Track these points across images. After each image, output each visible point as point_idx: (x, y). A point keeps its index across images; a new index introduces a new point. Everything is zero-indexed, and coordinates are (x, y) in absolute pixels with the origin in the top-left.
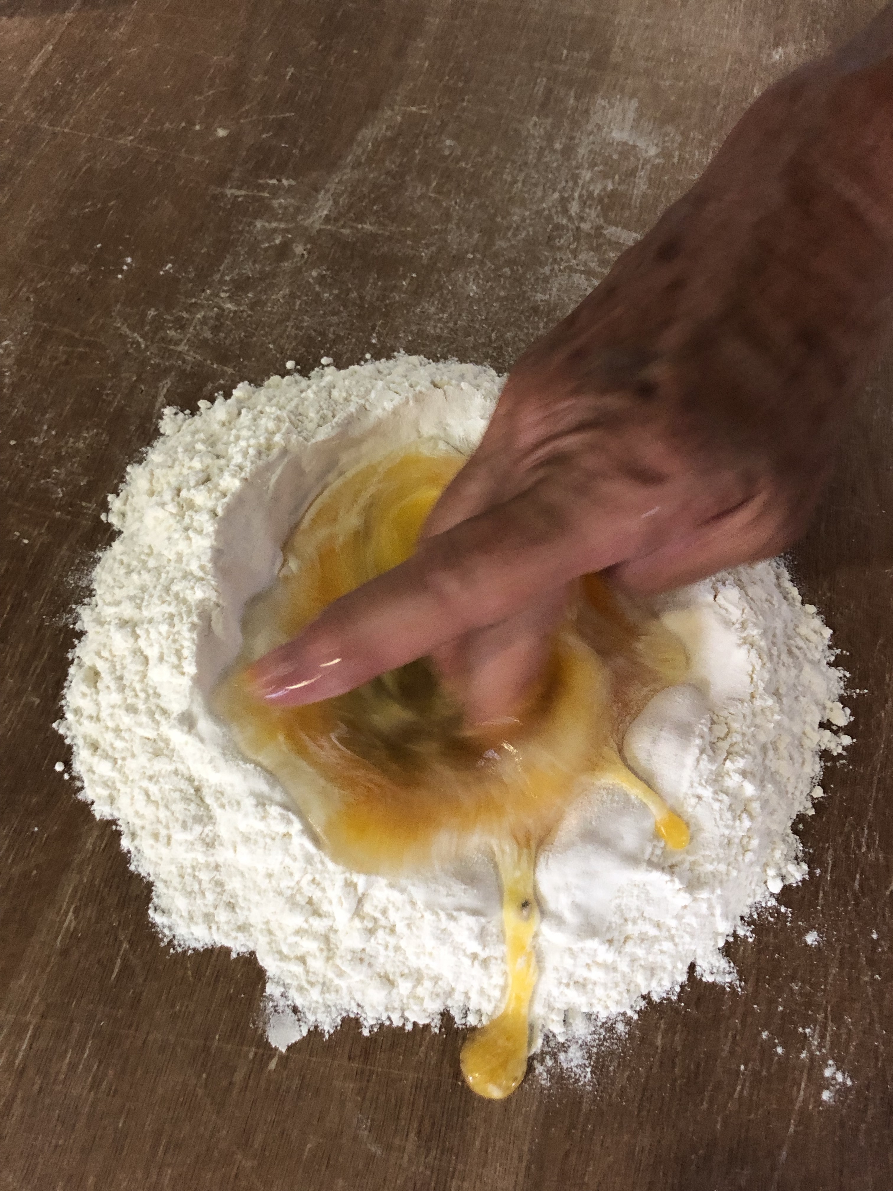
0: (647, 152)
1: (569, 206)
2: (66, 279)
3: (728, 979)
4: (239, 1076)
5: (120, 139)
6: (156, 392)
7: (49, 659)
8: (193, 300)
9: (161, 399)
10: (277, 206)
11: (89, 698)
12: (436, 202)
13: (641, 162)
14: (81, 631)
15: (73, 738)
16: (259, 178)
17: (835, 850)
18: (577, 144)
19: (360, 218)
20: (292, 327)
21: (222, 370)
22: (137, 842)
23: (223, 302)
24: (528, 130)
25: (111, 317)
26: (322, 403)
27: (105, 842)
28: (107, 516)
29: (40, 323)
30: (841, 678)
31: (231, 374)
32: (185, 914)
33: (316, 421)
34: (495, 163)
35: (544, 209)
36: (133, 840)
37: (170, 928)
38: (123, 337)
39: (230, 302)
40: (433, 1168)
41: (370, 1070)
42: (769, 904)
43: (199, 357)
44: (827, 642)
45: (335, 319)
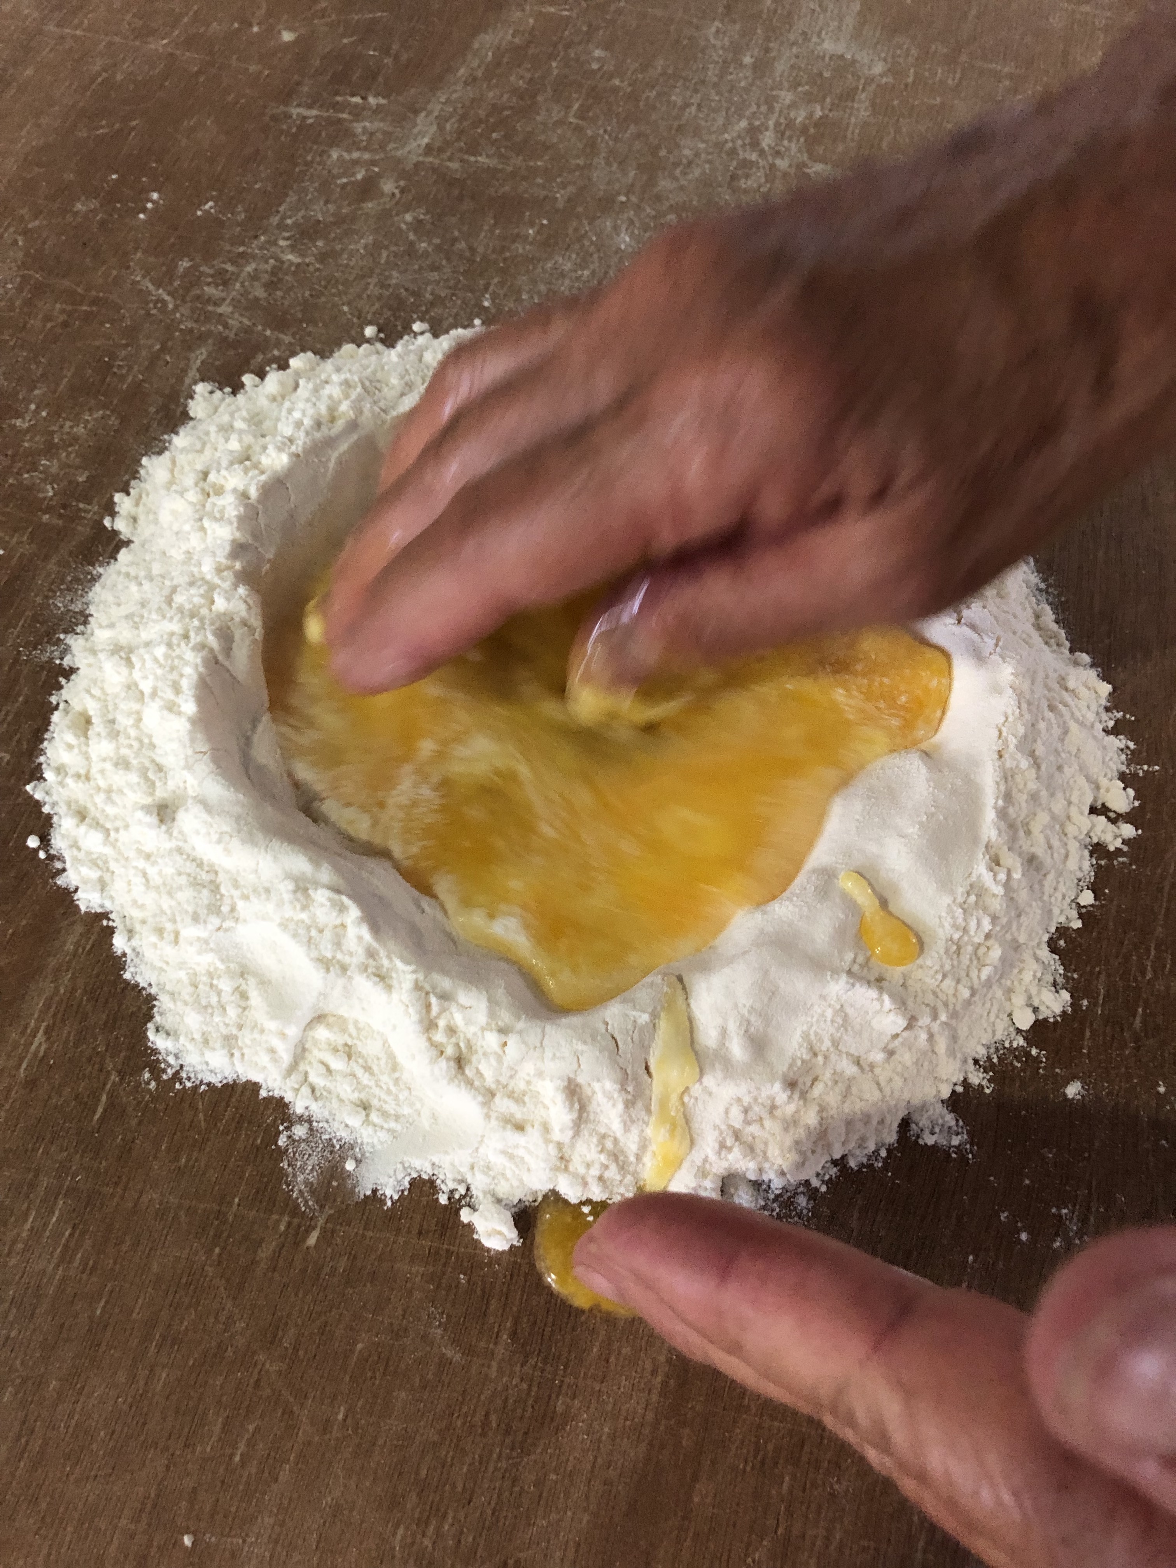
0: (870, 68)
1: (761, 137)
2: (69, 218)
3: (956, 1141)
4: (265, 1253)
5: (149, 43)
6: (187, 365)
7: (26, 702)
8: (241, 249)
9: (193, 373)
10: (360, 130)
11: (76, 750)
12: (578, 129)
13: (862, 81)
14: (71, 668)
15: (54, 804)
16: (337, 93)
17: (1109, 976)
18: (774, 59)
19: (473, 149)
20: (375, 285)
21: (277, 339)
22: (134, 943)
23: (283, 252)
24: (708, 40)
25: (128, 267)
26: (408, 367)
27: (91, 942)
28: (113, 521)
29: (31, 272)
30: (1122, 750)
31: (290, 344)
32: (197, 1036)
33: (399, 389)
34: (661, 80)
35: (726, 141)
36: (129, 939)
37: (177, 1056)
38: (143, 295)
39: (292, 252)
40: (532, 1380)
41: (447, 1250)
42: (1015, 1045)
43: (246, 322)
44: (1104, 702)
45: (435, 275)
